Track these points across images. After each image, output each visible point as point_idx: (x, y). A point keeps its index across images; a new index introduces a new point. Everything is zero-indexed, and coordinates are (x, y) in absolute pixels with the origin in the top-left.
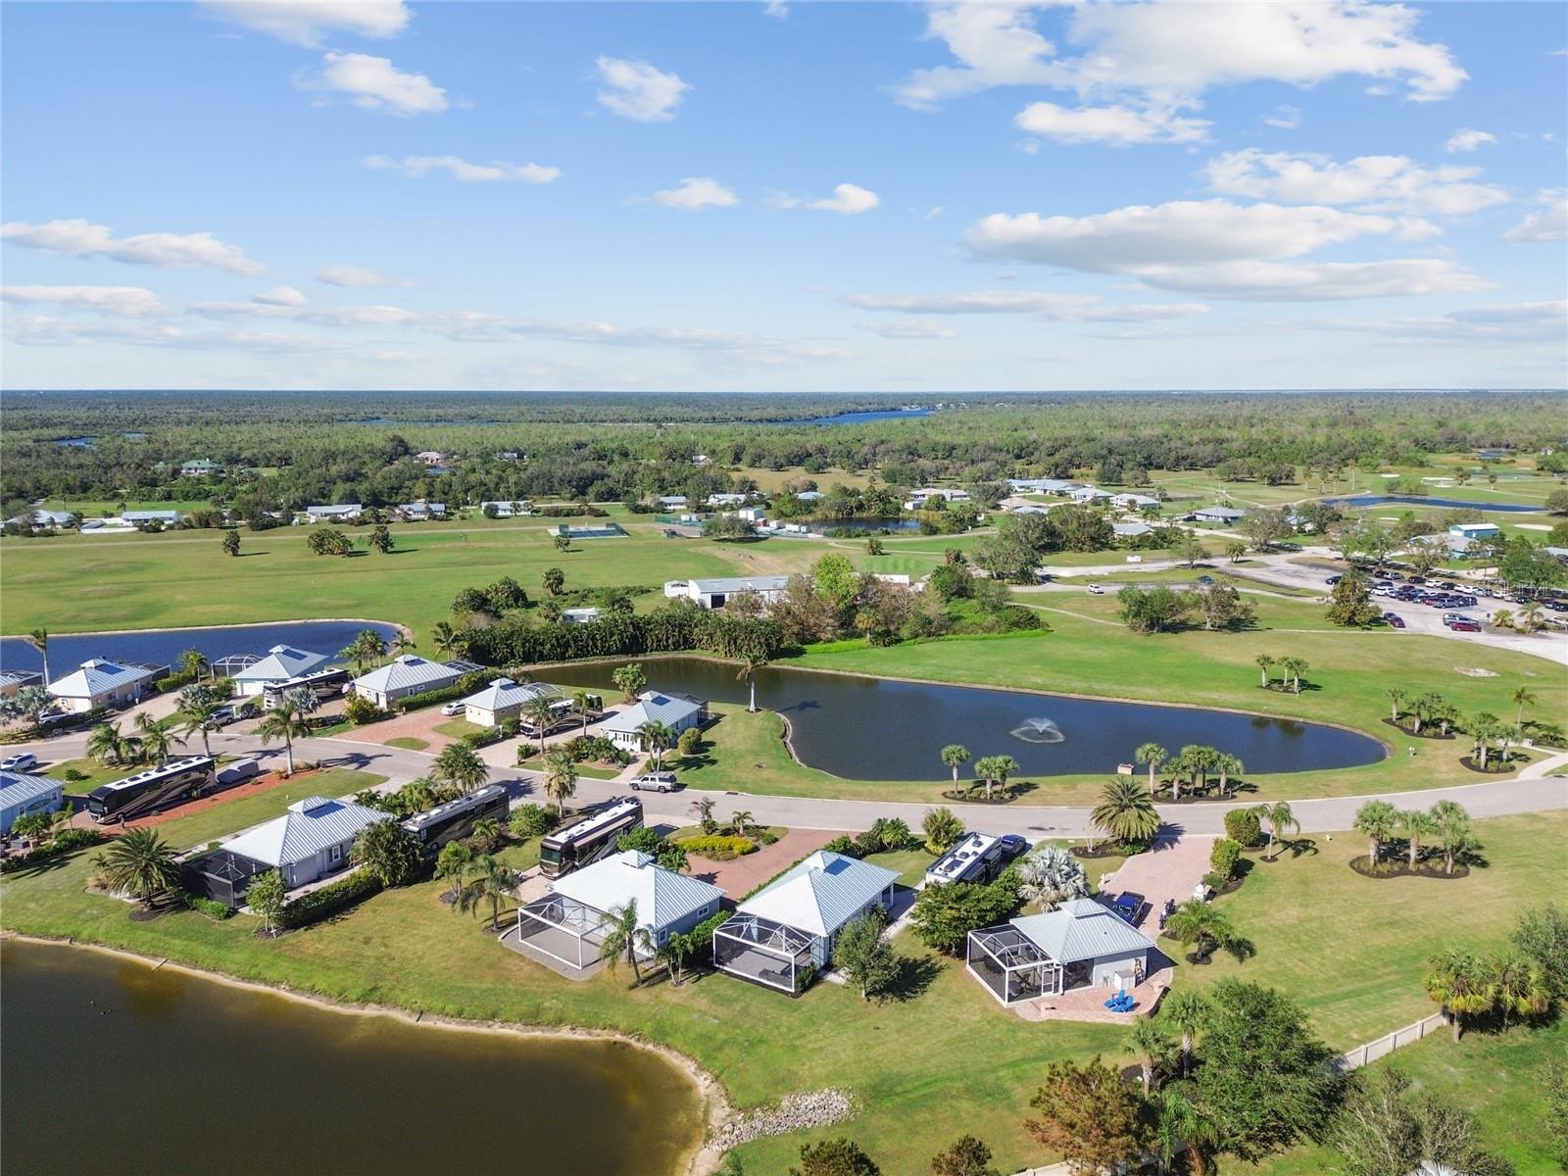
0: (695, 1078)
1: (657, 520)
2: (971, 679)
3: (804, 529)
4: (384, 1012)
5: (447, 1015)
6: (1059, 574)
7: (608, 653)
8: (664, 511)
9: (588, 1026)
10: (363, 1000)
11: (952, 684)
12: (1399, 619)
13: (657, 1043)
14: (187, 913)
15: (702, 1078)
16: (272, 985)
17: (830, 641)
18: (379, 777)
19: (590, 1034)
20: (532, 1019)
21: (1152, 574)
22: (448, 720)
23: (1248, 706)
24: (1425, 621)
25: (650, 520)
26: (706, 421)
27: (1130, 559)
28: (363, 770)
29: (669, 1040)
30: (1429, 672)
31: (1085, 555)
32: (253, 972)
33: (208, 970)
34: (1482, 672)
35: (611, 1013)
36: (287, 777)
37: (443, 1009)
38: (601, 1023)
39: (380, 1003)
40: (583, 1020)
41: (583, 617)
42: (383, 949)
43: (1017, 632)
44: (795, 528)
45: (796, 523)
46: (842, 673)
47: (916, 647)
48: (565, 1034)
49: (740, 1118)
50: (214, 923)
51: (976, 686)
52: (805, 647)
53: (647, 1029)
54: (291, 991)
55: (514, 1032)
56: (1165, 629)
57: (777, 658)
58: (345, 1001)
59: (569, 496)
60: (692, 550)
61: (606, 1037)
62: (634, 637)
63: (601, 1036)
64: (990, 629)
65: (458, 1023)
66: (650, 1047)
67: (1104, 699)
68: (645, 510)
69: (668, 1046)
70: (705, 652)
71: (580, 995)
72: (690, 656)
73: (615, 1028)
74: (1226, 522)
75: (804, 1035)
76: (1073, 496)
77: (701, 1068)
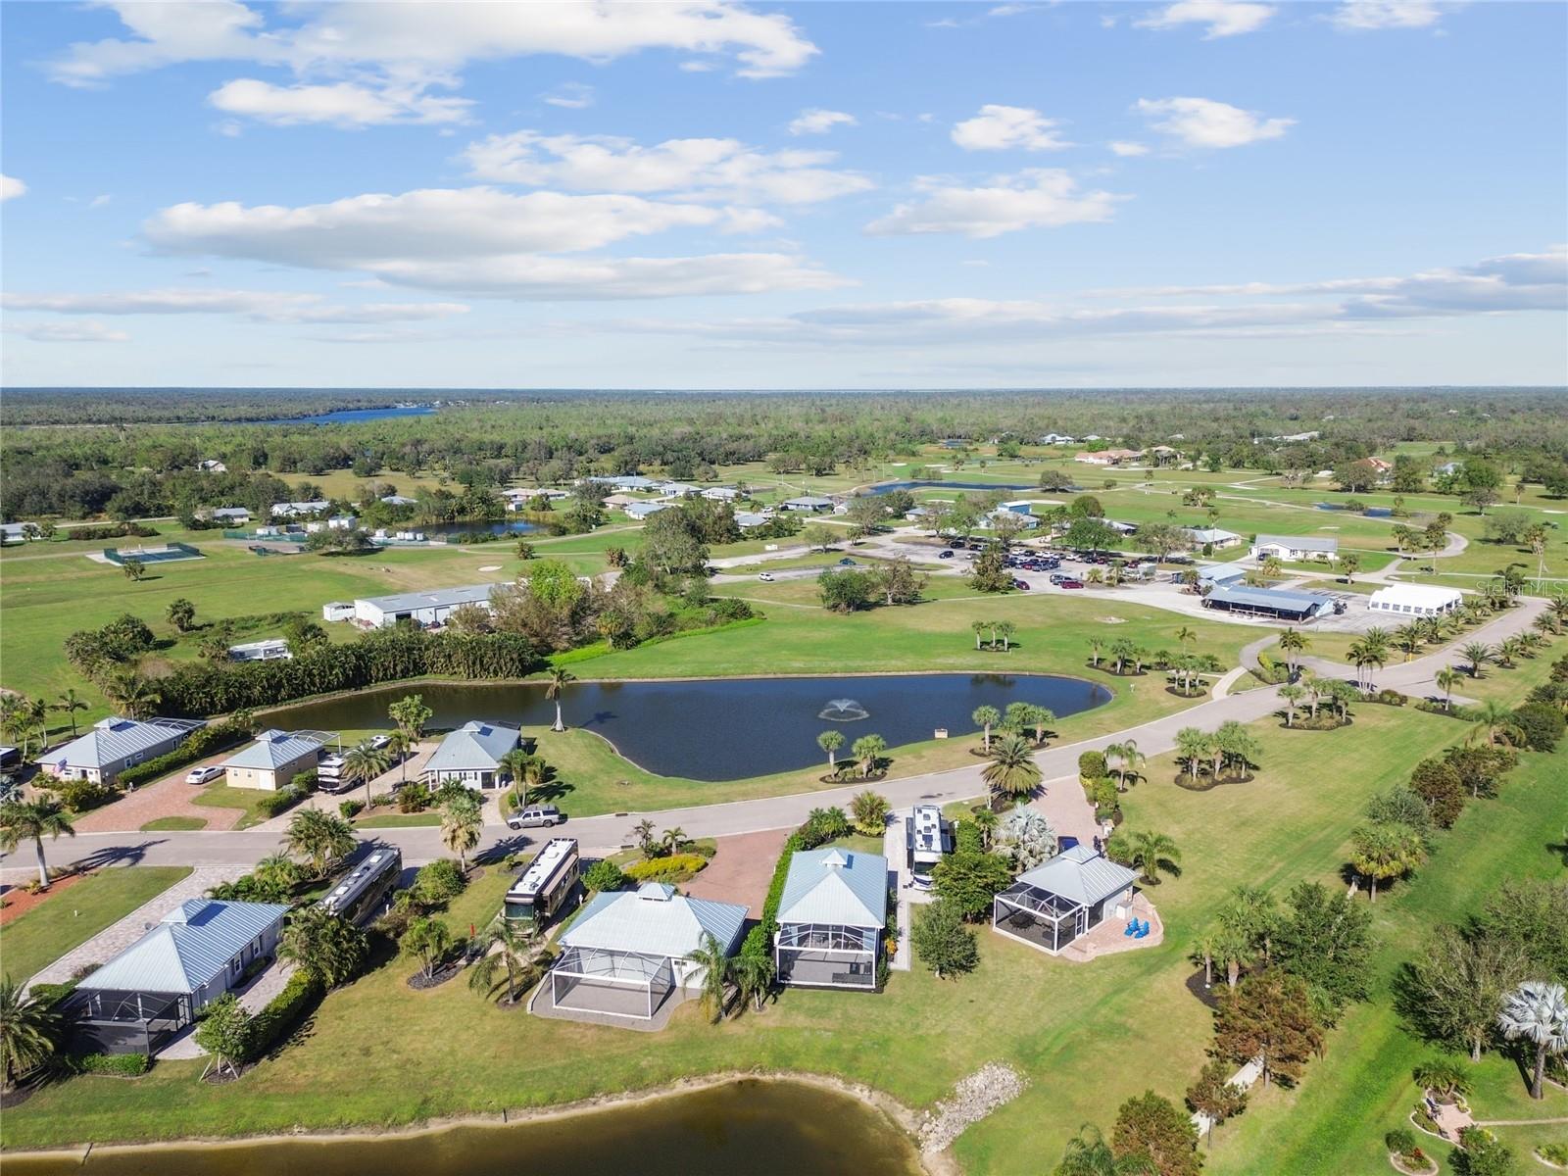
0: (850, 1093)
1: (226, 536)
2: (740, 671)
3: (419, 536)
4: (454, 1123)
5: (537, 1105)
6: (721, 566)
7: (329, 689)
8: (231, 526)
9: (701, 1073)
10: (421, 1116)
11: (722, 678)
12: (1024, 583)
13: (785, 1070)
14: (77, 1079)
15: (857, 1090)
16: (279, 1131)
17: (566, 650)
18: (179, 870)
19: (709, 1081)
20: (636, 1082)
21: (796, 560)
22: (201, 790)
23: (981, 667)
24: (1040, 582)
25: (216, 537)
26: (169, 421)
27: (768, 548)
28: (142, 864)
29: (796, 1064)
30: (1080, 624)
31: (724, 546)
32: (242, 1124)
33: (167, 1139)
34: (1114, 620)
35: (717, 1053)
36: (43, 890)
37: (529, 1099)
38: (715, 1066)
39: (442, 1115)
40: (694, 1069)
41: (255, 652)
42: (395, 1056)
43: (735, 623)
44: (409, 536)
45: (406, 530)
46: (607, 681)
47: (656, 646)
48: (681, 1088)
49: (928, 1116)
50: (131, 1082)
51: (746, 677)
52: (546, 658)
53: (766, 1058)
54: (312, 1132)
55: (624, 1101)
56: (858, 608)
57: (530, 673)
58: (398, 1125)
59: (80, 514)
60: (304, 567)
61: (727, 1080)
62: (357, 668)
63: (723, 1079)
64: (712, 623)
65: (556, 1110)
66: (779, 1076)
67: (863, 674)
68: (206, 526)
69: (797, 1071)
70: (442, 677)
71: (674, 1045)
72: (423, 682)
73: (731, 1068)
74: (815, 510)
75: (918, 1025)
76: (662, 492)
77: (848, 1082)
